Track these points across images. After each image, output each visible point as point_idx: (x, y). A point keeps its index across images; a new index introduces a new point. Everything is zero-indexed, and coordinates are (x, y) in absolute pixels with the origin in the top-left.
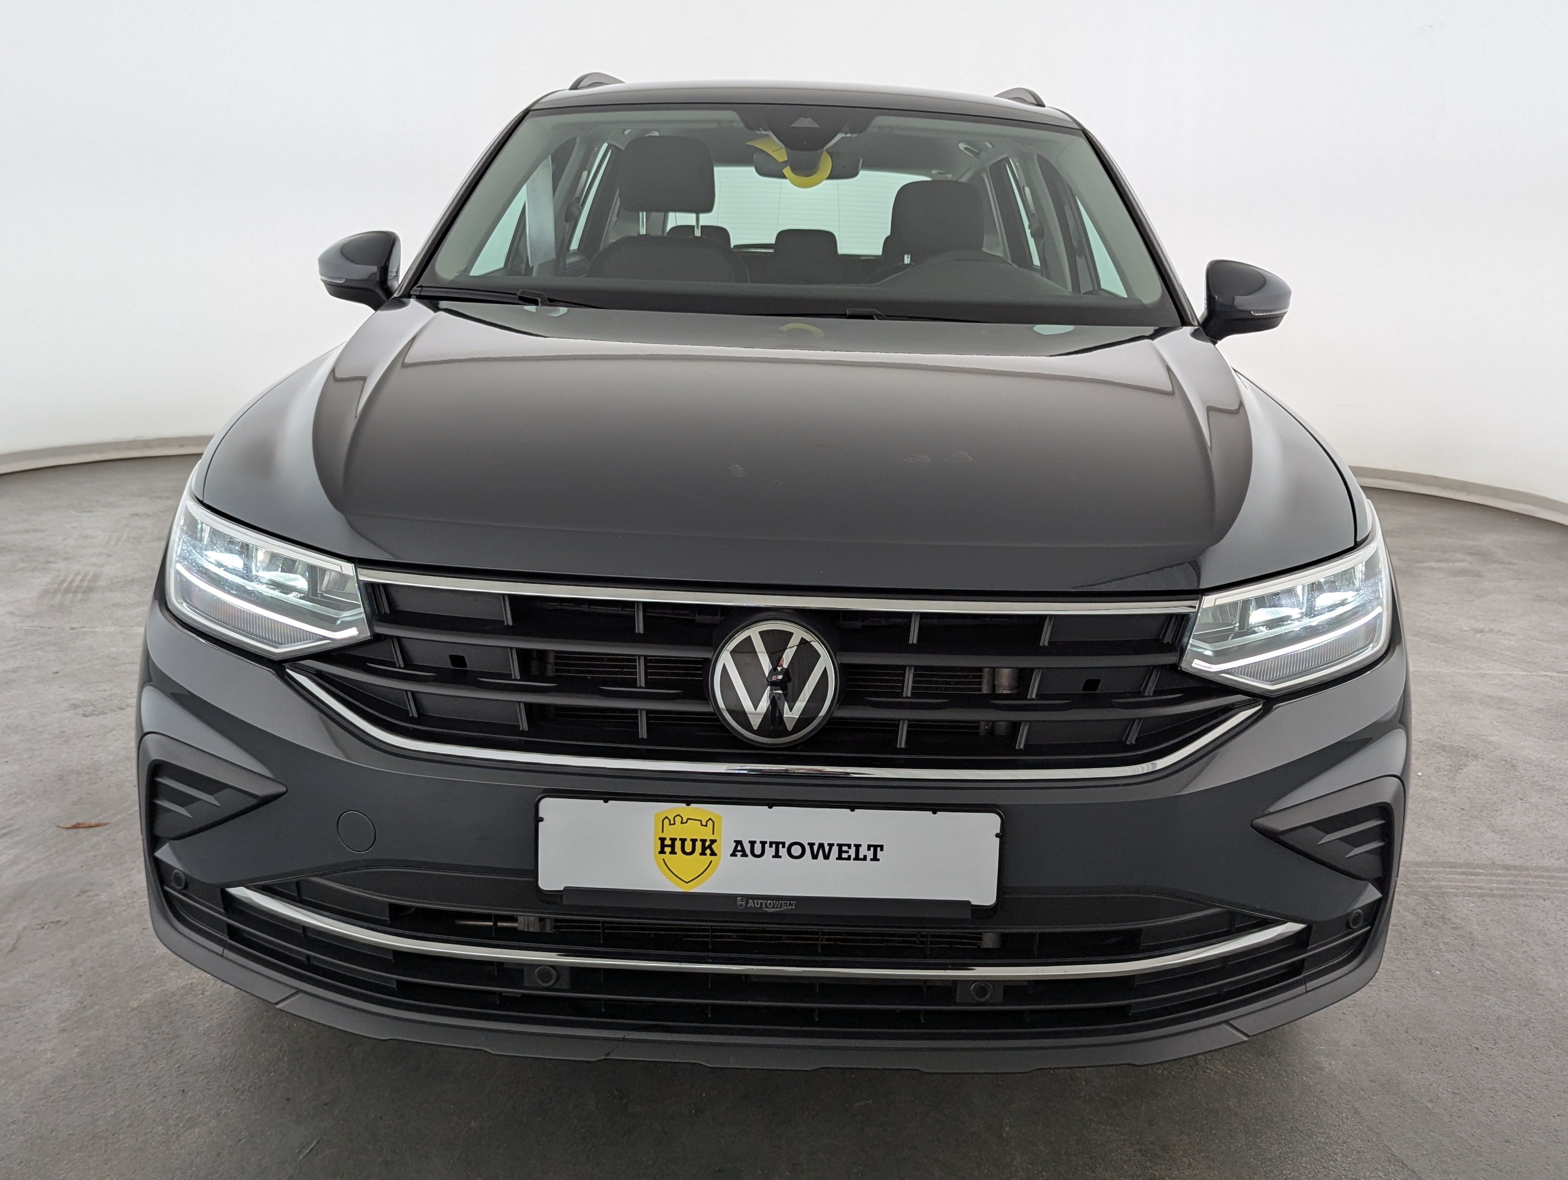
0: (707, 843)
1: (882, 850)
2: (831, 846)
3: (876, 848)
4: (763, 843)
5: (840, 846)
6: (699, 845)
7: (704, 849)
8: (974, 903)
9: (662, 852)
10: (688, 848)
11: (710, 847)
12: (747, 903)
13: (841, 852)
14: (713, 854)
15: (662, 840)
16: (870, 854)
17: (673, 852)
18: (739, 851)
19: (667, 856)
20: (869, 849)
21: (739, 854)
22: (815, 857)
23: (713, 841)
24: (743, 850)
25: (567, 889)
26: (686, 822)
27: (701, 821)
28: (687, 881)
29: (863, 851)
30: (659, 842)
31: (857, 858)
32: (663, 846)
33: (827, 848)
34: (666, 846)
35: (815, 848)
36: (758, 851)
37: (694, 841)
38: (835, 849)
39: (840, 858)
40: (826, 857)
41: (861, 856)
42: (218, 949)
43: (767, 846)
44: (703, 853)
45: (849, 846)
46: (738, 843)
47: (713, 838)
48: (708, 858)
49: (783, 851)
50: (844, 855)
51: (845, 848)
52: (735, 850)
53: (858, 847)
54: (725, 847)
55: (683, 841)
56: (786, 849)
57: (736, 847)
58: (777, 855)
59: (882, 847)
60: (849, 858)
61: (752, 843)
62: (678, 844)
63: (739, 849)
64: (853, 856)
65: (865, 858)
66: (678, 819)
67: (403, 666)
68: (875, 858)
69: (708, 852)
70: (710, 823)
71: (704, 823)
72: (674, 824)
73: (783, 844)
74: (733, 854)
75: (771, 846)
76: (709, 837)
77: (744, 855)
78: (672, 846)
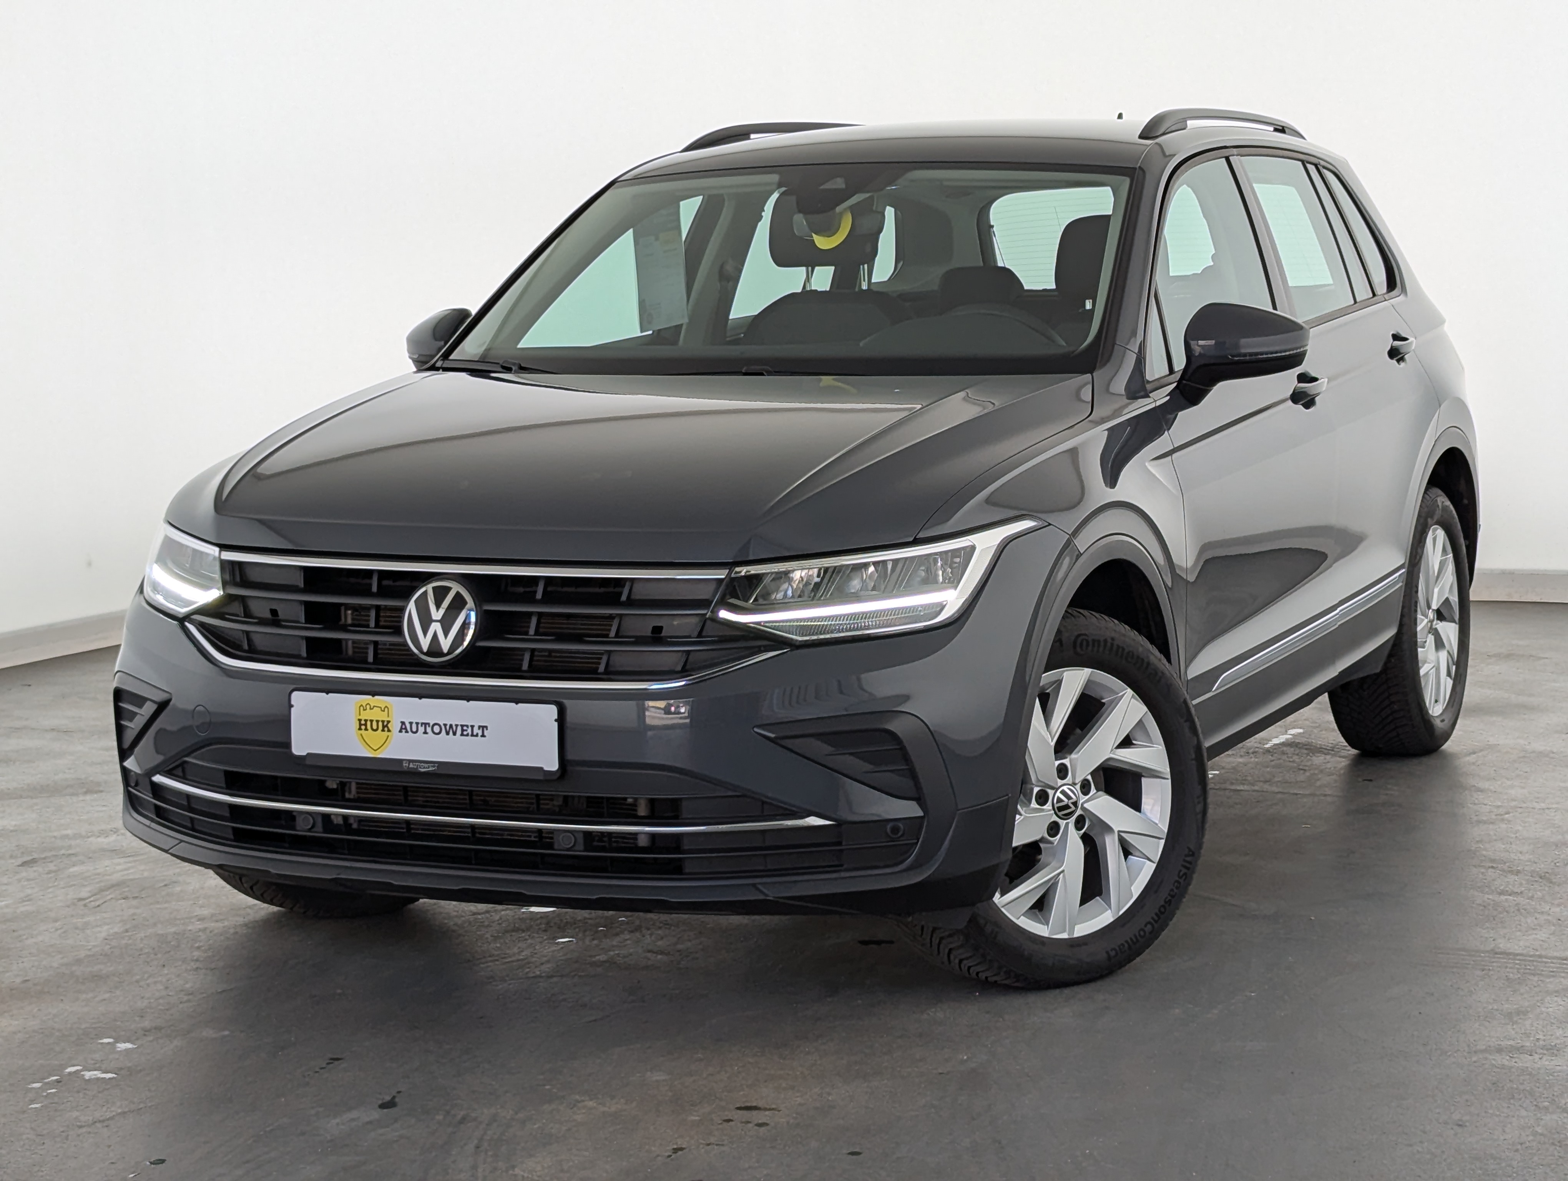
0: (385, 723)
1: (487, 729)
2: (457, 726)
3: (483, 728)
4: (417, 724)
5: (462, 726)
6: (380, 724)
7: (384, 727)
8: (546, 769)
9: (360, 729)
10: (375, 727)
11: (387, 726)
12: (409, 764)
13: (463, 730)
14: (389, 731)
15: (360, 720)
16: (480, 733)
17: (366, 729)
18: (404, 729)
19: (363, 732)
20: (479, 729)
21: (404, 731)
22: (448, 733)
23: (389, 722)
24: (406, 728)
25: (308, 754)
26: (373, 709)
27: (381, 708)
28: (375, 749)
29: (476, 731)
30: (358, 722)
31: (472, 735)
32: (360, 725)
33: (454, 728)
34: (362, 725)
35: (448, 727)
36: (414, 729)
37: (378, 721)
38: (459, 728)
39: (462, 735)
40: (454, 734)
41: (475, 734)
42: (147, 822)
43: (420, 725)
44: (383, 730)
45: (467, 726)
46: (403, 723)
47: (388, 719)
48: (386, 733)
49: (429, 730)
50: (465, 733)
51: (465, 728)
52: (401, 728)
53: (472, 727)
54: (395, 726)
55: (372, 721)
56: (430, 728)
57: (402, 726)
58: (425, 733)
59: (486, 727)
60: (467, 735)
61: (411, 723)
62: (369, 723)
63: (403, 728)
64: (470, 733)
65: (477, 735)
66: (368, 707)
67: (243, 615)
68: (483, 736)
69: (386, 729)
70: (386, 709)
71: (383, 709)
72: (366, 709)
73: (429, 724)
74: (400, 731)
75: (422, 726)
76: (386, 719)
77: (407, 732)
78: (366, 725)
